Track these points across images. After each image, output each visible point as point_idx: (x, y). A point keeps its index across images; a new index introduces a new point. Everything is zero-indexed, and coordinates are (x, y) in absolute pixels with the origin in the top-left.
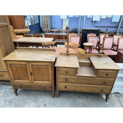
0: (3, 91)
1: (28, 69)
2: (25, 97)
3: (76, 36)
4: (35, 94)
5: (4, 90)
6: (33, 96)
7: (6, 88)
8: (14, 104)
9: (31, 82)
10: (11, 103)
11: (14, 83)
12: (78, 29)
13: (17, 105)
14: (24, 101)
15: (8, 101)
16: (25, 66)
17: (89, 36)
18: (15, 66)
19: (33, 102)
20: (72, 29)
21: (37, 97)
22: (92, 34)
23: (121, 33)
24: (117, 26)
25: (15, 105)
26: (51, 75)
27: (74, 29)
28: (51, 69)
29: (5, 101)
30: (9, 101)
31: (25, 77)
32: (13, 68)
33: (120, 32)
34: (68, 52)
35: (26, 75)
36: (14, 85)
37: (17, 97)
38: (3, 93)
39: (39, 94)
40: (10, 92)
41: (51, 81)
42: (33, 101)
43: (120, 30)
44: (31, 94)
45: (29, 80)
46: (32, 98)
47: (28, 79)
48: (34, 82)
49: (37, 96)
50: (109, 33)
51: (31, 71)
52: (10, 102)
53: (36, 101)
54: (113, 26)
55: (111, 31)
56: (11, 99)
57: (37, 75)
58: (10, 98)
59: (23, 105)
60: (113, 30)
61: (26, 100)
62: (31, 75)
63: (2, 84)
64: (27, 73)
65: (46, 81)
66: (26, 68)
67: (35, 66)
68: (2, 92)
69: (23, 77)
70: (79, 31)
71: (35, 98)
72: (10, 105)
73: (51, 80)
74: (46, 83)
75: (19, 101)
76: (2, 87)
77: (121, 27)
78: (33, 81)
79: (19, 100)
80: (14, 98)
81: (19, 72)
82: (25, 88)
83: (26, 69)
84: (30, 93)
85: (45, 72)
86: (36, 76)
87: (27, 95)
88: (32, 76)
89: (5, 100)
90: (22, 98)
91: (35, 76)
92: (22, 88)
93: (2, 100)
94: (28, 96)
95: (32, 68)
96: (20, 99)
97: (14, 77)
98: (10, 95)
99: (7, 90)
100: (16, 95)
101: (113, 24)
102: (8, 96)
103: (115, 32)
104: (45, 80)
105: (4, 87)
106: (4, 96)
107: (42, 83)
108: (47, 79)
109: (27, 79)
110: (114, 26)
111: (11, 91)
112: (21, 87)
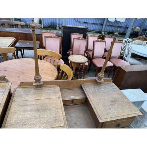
3: (54, 37)
12: (56, 23)
17: (74, 38)
20: (49, 23)
22: (77, 34)
23: (106, 32)
24: (102, 24)
27: (51, 23)
33: (105, 30)
34: (38, 81)
43: (105, 29)
50: (94, 31)
54: (97, 23)
55: (96, 28)
60: (98, 28)
70: (57, 26)
77: (106, 25)
101: (98, 21)
103: (100, 30)
110: (99, 23)
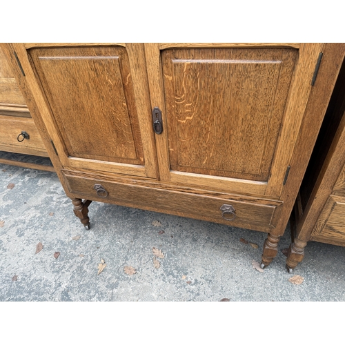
0: (40, 199)
1: (138, 87)
2: (124, 241)
4: (168, 231)
5: (44, 195)
6: (160, 242)
7: (52, 187)
8: (75, 267)
9: (152, 173)
10: (62, 263)
11: (70, 173)
13: (87, 279)
14: (118, 262)
15: (50, 248)
16: (120, 62)
18: (59, 61)
19: (159, 274)
21: (180, 250)
25: (76, 276)
26: (294, 138)
28: (307, 82)
29: (40, 248)
30: (55, 249)
31: (119, 143)
32: (47, 78)
35: (127, 133)
36: (71, 181)
37: (91, 233)
38: (36, 207)
39: (185, 233)
40: (64, 208)
41: (277, 178)
42: (160, 271)
44: (152, 228)
45: (143, 164)
46: (157, 252)
47: (138, 158)
48: (170, 177)
49: (176, 242)
51: (158, 102)
52: (57, 254)
53: (175, 272)
56: (62, 243)
57: (190, 134)
58: (62, 235)
59: (114, 281)
61: (127, 259)
62: (157, 128)
63: (38, 171)
64: (131, 115)
65: (243, 174)
66: (124, 78)
67: (187, 62)
68: (35, 203)
69: (112, 140)
71: (169, 256)
72: (58, 272)
73: (281, 176)
74: (242, 190)
75: (96, 258)
76: (39, 183)
78: (164, 166)
79: (98, 252)
80: (78, 240)
81: (83, 108)
82: (121, 201)
83: (126, 87)
84: (144, 222)
85: (254, 109)
86: (185, 139)
87: (132, 233)
88: (162, 140)
89: (38, 242)
90: (112, 243)
91: (178, 138)
92: (108, 198)
93: (29, 242)
94: (135, 237)
95: (163, 82)
96: (102, 248)
97: (63, 142)
98: (62, 222)
99: (54, 199)
100: (83, 227)
102: (54, 227)
104: (239, 168)
105: (44, 183)
106: (37, 224)
107: (219, 186)
108: (254, 166)
109: (132, 155)
111: (66, 203)
112: (103, 192)
